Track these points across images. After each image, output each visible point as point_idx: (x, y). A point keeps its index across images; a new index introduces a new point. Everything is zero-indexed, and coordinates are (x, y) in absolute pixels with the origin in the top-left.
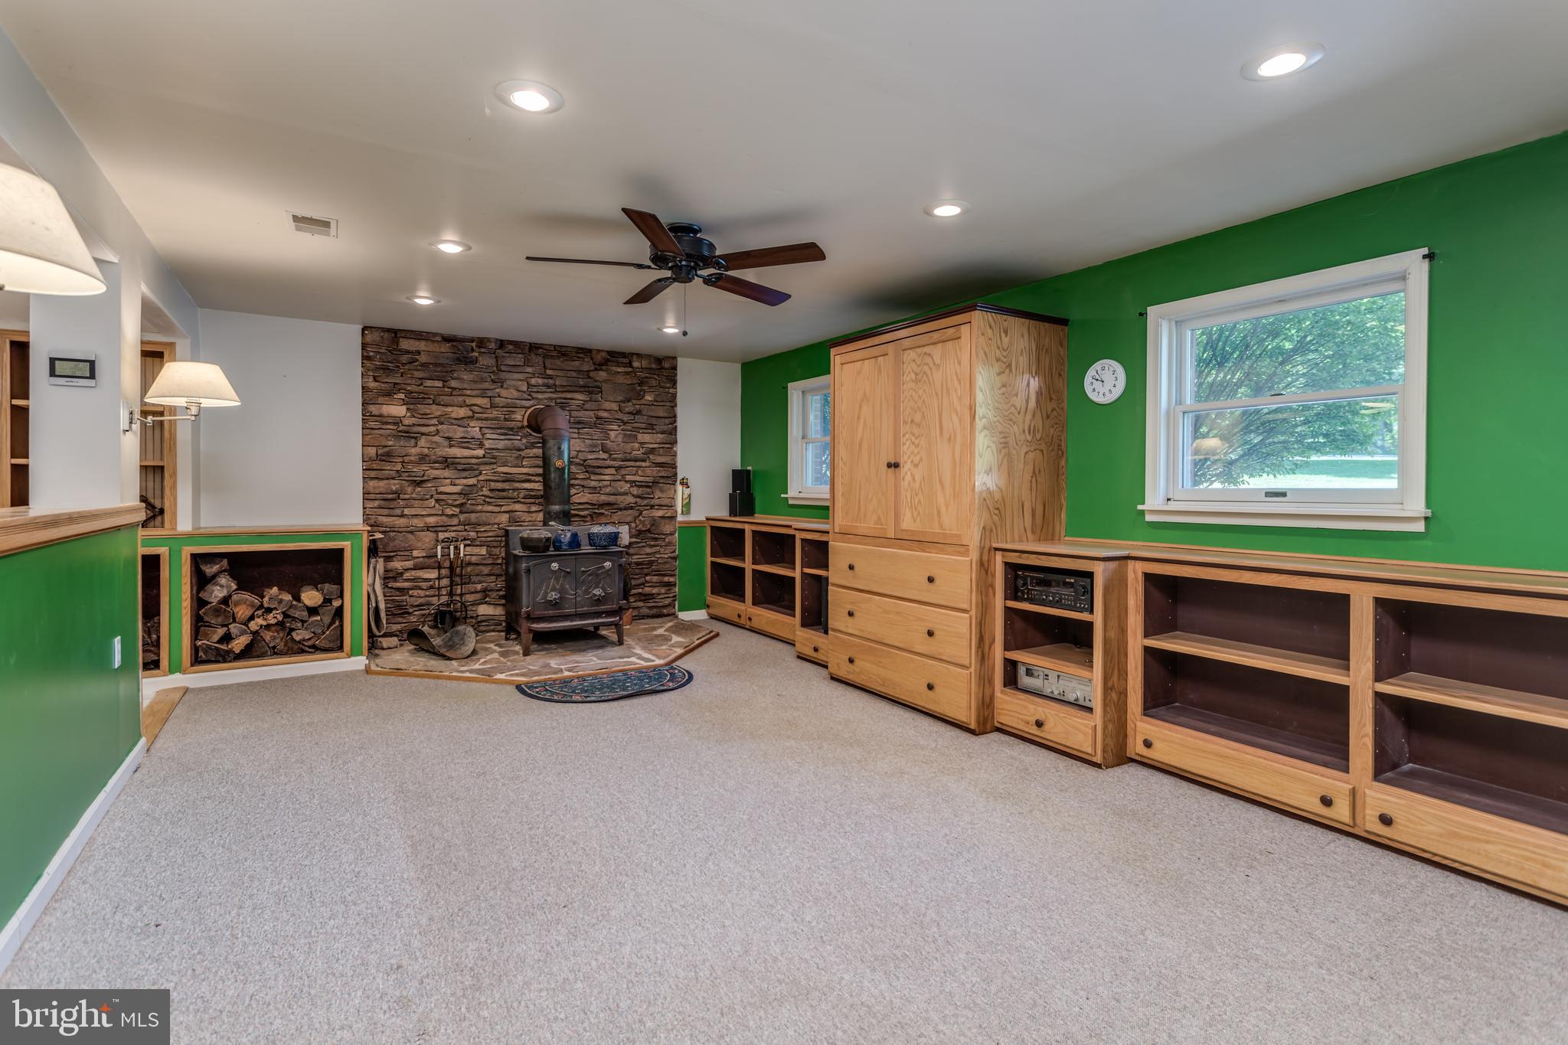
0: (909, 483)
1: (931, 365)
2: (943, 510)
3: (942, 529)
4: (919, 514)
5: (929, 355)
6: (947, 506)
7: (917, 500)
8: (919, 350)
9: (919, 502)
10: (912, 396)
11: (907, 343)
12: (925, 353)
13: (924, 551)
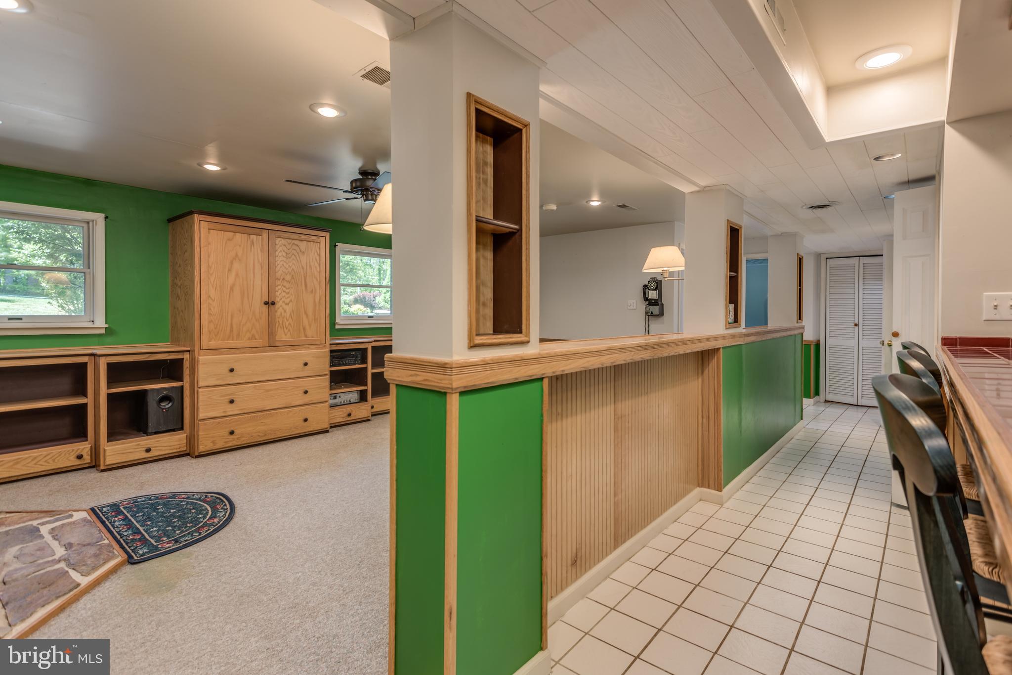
0: (281, 313)
1: (298, 251)
2: (307, 327)
3: (306, 336)
4: (289, 330)
5: (297, 245)
6: (310, 326)
7: (287, 323)
8: (289, 241)
9: (290, 324)
10: (283, 265)
11: (279, 234)
12: (294, 244)
13: (295, 350)
